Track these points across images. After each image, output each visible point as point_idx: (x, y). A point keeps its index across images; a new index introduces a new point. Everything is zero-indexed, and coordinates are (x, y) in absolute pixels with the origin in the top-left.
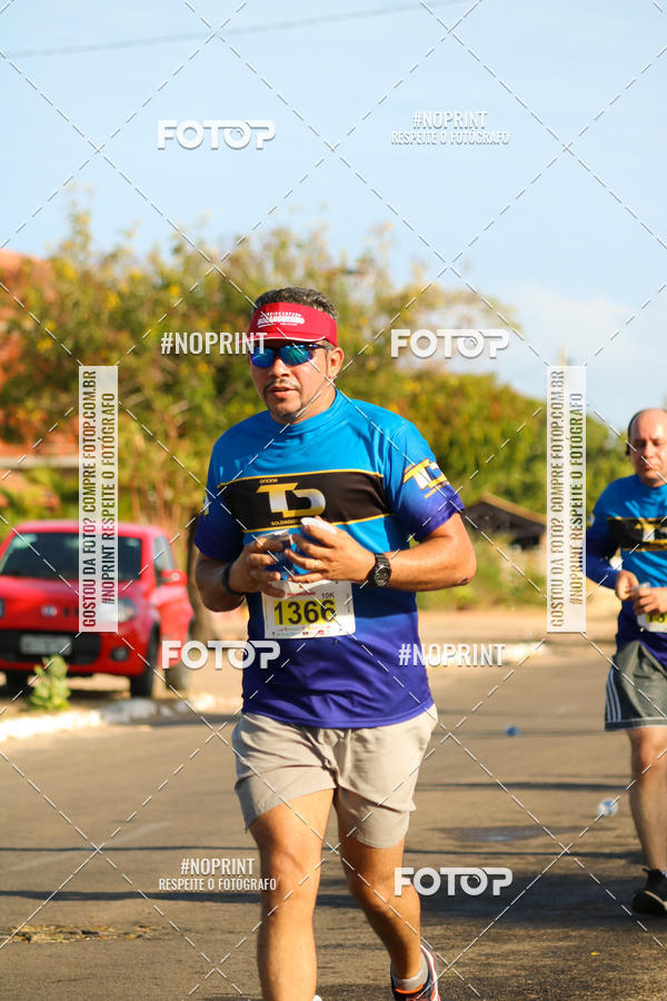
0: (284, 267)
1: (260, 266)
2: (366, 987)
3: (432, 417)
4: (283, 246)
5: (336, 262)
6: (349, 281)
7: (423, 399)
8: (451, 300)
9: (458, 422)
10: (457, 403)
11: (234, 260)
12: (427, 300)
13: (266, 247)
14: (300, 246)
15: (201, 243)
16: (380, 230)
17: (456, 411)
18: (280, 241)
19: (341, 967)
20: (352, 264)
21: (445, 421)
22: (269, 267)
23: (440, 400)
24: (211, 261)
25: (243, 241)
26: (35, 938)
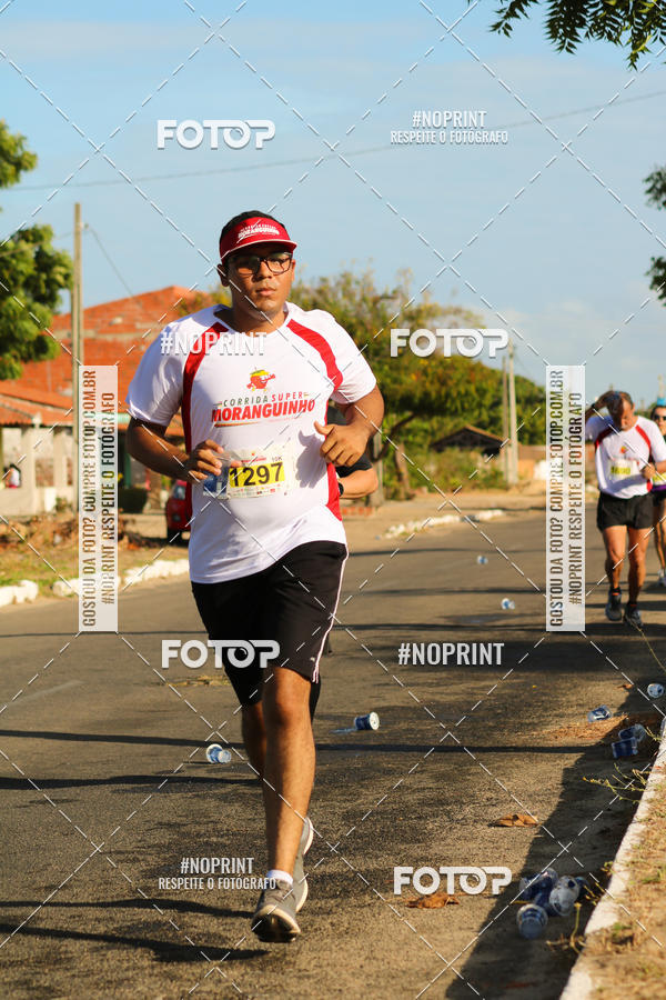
0: (348, 295)
1: (335, 295)
2: (403, 707)
3: (435, 381)
4: (348, 283)
5: (380, 292)
6: (385, 302)
7: (430, 371)
8: (445, 313)
9: (450, 383)
10: (449, 372)
11: (320, 292)
12: (431, 313)
13: (338, 284)
14: (357, 283)
15: (300, 282)
16: (404, 272)
17: (450, 378)
18: (346, 281)
19: (387, 696)
20: (390, 293)
21: (443, 383)
22: (340, 295)
23: (440, 370)
24: (307, 291)
25: (324, 280)
26: (211, 683)
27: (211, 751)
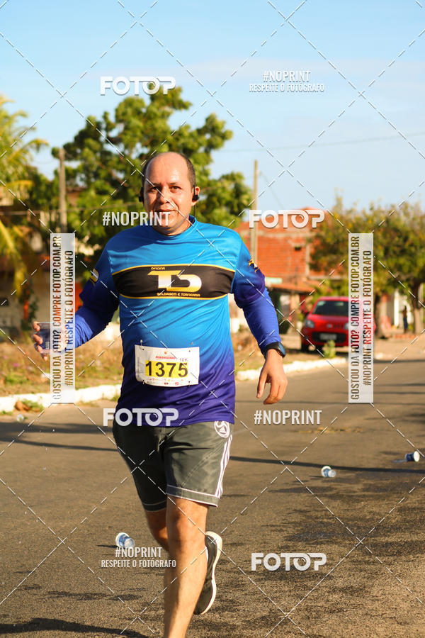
27: (324, 471)
